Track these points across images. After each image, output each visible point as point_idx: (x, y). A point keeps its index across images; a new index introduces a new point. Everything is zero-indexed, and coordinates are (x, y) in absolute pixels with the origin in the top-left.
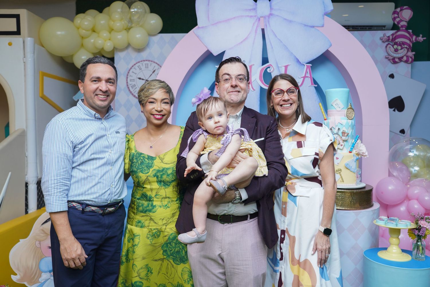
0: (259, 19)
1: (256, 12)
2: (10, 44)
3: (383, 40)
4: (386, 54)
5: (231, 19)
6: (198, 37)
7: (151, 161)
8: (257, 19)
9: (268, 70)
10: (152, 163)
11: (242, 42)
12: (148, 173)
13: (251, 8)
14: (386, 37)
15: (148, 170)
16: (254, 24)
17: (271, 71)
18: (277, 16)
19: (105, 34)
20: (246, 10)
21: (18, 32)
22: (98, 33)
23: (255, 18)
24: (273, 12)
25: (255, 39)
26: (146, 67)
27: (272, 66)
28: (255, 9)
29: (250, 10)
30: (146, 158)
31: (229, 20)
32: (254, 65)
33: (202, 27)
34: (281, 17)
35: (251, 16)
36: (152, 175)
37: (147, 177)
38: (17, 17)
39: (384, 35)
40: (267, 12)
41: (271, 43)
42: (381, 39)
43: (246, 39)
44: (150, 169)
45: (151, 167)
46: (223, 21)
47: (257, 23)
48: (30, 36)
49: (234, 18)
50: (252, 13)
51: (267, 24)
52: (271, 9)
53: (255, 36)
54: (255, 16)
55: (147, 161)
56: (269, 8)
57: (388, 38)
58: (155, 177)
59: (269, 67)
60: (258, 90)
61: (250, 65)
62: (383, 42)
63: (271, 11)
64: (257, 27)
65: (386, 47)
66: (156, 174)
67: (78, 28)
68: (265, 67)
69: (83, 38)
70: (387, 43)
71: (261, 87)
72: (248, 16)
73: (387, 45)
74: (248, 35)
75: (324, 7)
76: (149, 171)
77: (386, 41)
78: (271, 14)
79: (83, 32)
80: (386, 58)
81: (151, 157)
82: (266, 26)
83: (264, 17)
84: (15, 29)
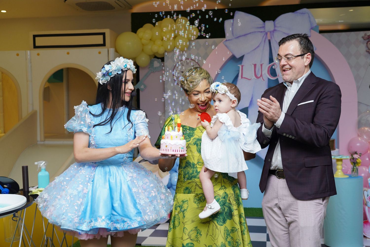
0: (267, 34)
1: (265, 29)
2: (100, 53)
3: (364, 38)
4: (367, 49)
5: (248, 34)
6: (226, 46)
7: (192, 131)
8: (265, 34)
9: (273, 67)
10: (193, 133)
11: (255, 49)
12: (189, 141)
13: (261, 26)
14: (367, 36)
15: (189, 138)
16: (263, 37)
17: (276, 67)
18: (279, 31)
19: (159, 42)
20: (258, 28)
21: (104, 45)
22: (154, 42)
23: (264, 33)
24: (276, 28)
25: (264, 47)
26: (187, 64)
27: (276, 64)
28: (264, 27)
29: (261, 28)
30: (188, 129)
31: (246, 34)
32: (263, 64)
33: (229, 40)
34: (281, 32)
35: (261, 32)
36: (192, 143)
37: (188, 144)
38: (104, 34)
39: (365, 34)
40: (272, 29)
41: (275, 49)
42: (363, 37)
43: (258, 46)
44: (191, 138)
45: (192, 136)
46: (243, 36)
47: (265, 36)
48: (111, 47)
49: (250, 33)
50: (262, 30)
51: (272, 36)
52: (275, 26)
53: (264, 45)
54: (264, 32)
55: (189, 131)
56: (274, 26)
57: (368, 37)
58: (195, 145)
59: (274, 65)
60: (266, 80)
61: (261, 64)
62: (365, 40)
63: (274, 28)
64: (266, 38)
65: (367, 44)
66: (196, 142)
67: (141, 39)
68: (271, 65)
69: (143, 45)
70: (368, 40)
71: (269, 79)
72: (259, 32)
73: (368, 42)
74: (260, 44)
75: (311, 24)
76: (190, 140)
77: (367, 39)
78: (275, 30)
79: (144, 41)
80: (367, 51)
81: (192, 128)
82: (271, 37)
83: (270, 32)
84: (102, 42)
